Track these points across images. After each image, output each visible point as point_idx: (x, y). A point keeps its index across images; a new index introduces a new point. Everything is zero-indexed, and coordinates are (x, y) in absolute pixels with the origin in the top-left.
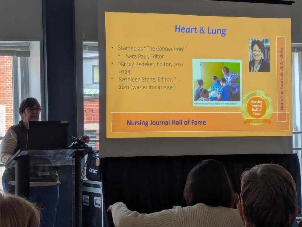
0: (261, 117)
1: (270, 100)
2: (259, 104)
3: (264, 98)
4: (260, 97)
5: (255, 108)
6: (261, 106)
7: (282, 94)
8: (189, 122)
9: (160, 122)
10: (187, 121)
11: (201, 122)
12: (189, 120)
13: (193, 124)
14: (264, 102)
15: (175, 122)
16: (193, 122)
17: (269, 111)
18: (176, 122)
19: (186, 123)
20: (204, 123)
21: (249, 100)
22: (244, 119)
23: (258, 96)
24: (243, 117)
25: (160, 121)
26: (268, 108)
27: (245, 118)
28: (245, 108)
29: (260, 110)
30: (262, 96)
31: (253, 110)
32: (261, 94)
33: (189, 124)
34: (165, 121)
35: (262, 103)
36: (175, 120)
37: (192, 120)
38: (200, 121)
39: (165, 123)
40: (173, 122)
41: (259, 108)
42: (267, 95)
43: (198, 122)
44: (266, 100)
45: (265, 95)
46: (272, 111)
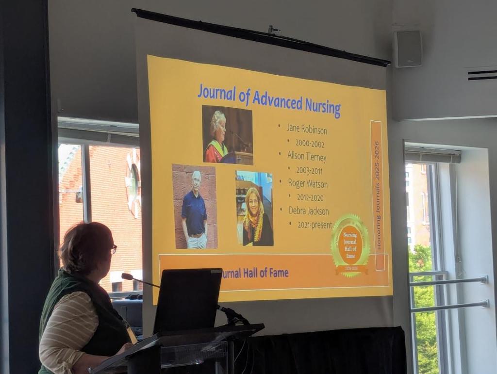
0: (355, 262)
1: (366, 231)
2: (353, 239)
3: (359, 228)
4: (353, 226)
5: (348, 246)
6: (355, 242)
7: (379, 222)
8: (266, 271)
9: (229, 272)
10: (264, 270)
11: (282, 273)
12: (266, 268)
13: (272, 275)
14: (358, 235)
15: (247, 273)
16: (272, 273)
17: (366, 251)
18: (249, 273)
19: (264, 273)
20: (286, 273)
21: (340, 232)
22: (336, 266)
23: (351, 225)
24: (334, 261)
25: (228, 270)
26: (364, 245)
27: (337, 264)
28: (337, 246)
29: (355, 249)
30: (356, 225)
31: (346, 249)
32: (355, 221)
33: (266, 276)
34: (235, 271)
35: (356, 237)
36: (247, 269)
37: (271, 269)
38: (281, 270)
39: (235, 273)
40: (245, 273)
41: (353, 246)
42: (362, 223)
43: (278, 271)
44: (361, 231)
45: (360, 223)
46: (370, 252)
